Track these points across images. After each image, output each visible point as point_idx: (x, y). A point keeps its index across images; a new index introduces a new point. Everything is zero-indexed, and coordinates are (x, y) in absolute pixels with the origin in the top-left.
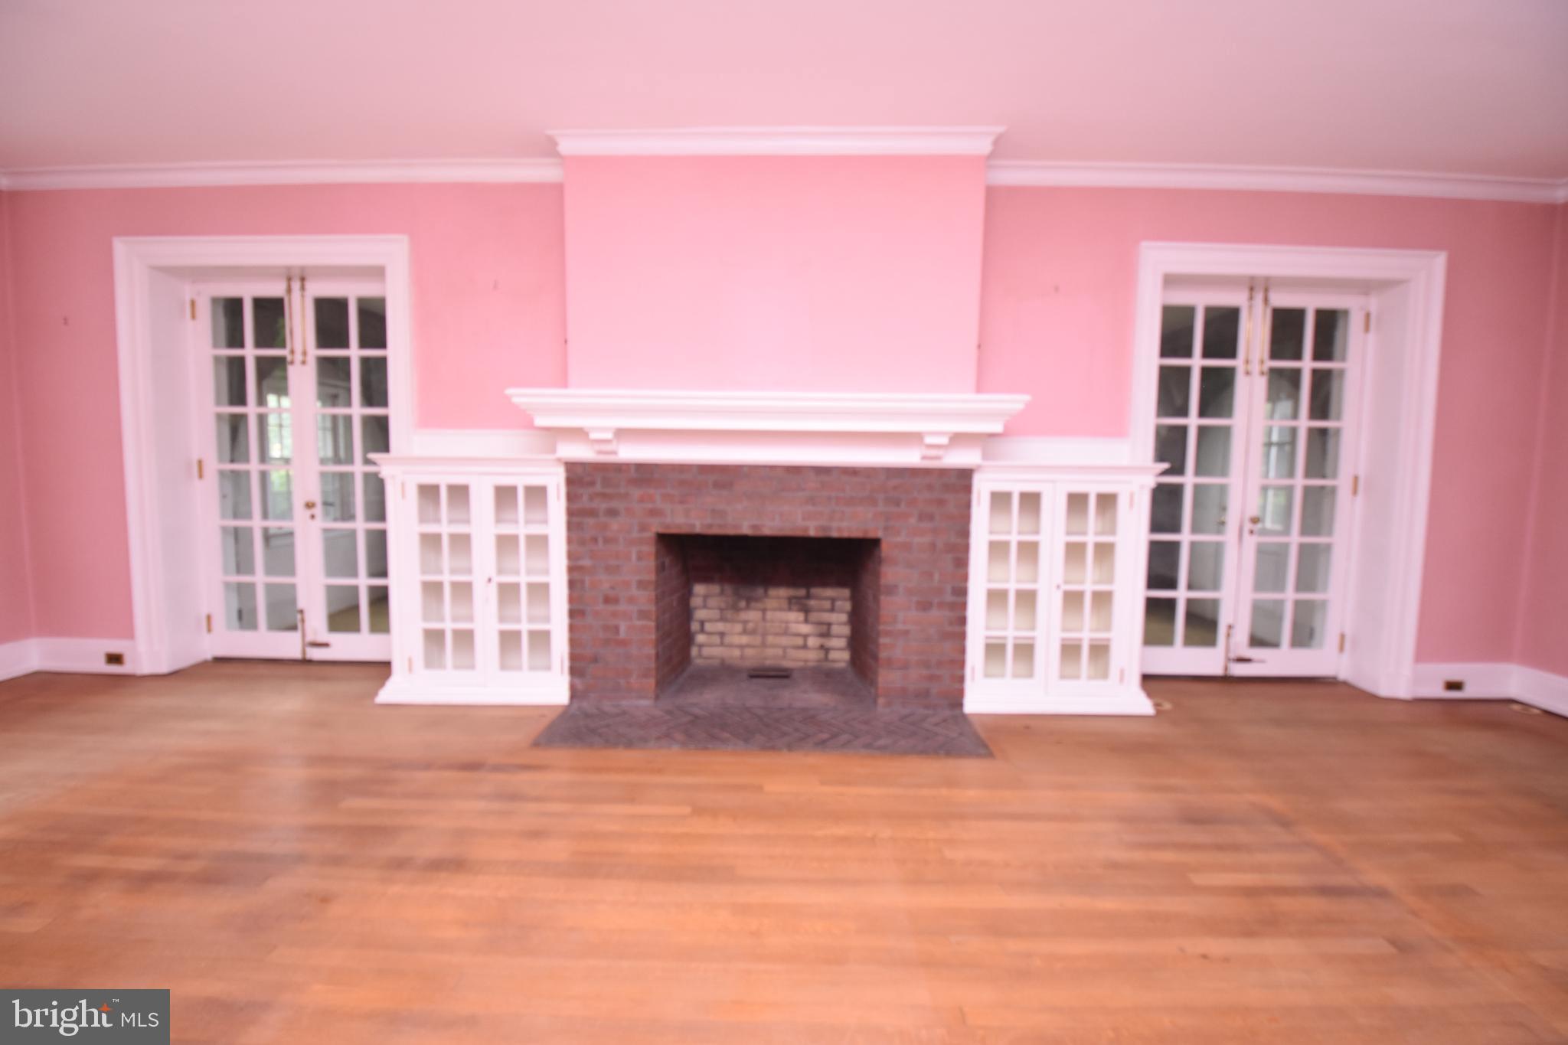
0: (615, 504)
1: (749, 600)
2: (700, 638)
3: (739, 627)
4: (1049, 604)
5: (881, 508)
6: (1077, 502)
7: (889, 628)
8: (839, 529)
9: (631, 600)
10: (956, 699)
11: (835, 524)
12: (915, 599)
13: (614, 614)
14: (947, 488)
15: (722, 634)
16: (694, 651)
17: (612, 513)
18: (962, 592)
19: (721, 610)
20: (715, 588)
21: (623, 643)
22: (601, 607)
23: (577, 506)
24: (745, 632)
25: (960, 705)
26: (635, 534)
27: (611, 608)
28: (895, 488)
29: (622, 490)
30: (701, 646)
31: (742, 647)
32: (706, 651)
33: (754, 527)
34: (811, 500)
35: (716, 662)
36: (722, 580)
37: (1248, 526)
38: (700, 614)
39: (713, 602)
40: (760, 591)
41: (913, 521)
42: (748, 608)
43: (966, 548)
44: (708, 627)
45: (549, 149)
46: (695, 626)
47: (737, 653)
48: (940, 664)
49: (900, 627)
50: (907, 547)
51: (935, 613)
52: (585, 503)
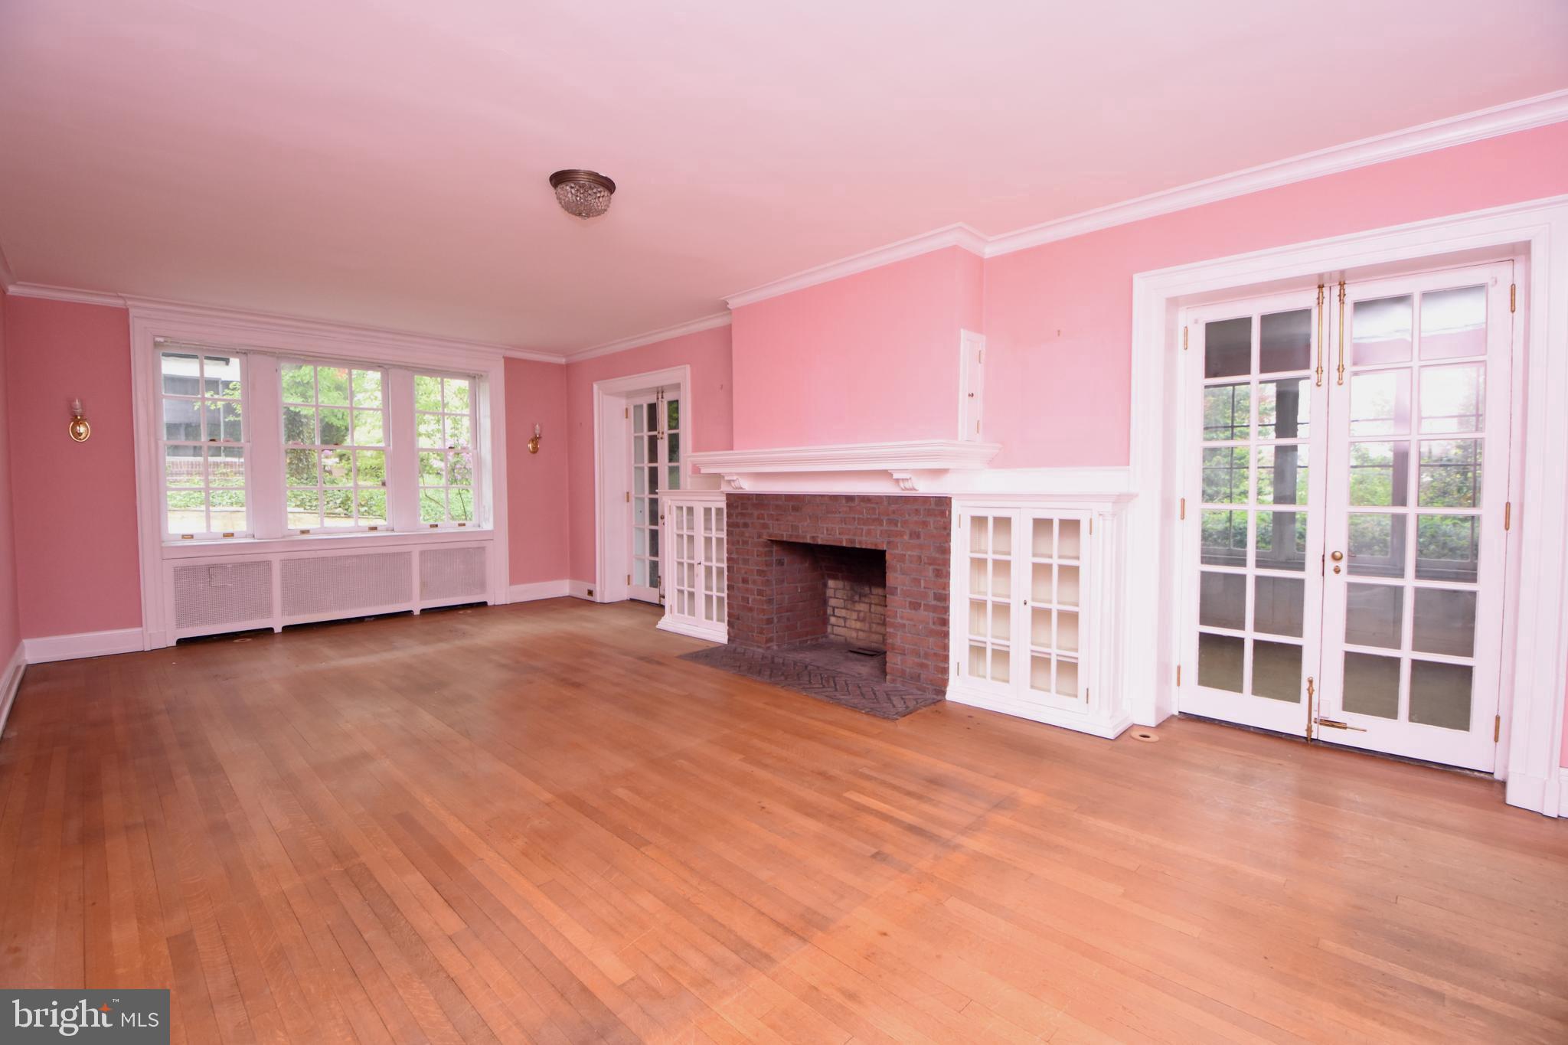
0: (748, 520)
1: (861, 595)
2: (833, 620)
3: (854, 616)
4: (1021, 617)
5: (885, 527)
6: (1042, 525)
7: (892, 620)
8: (860, 543)
9: (754, 582)
10: (941, 689)
11: (857, 539)
12: (909, 599)
13: (747, 590)
14: (930, 513)
15: (845, 619)
16: (829, 629)
17: (746, 525)
18: (943, 598)
19: (845, 600)
20: (840, 584)
21: (751, 609)
22: (741, 585)
23: (731, 521)
24: (858, 620)
25: (944, 693)
26: (756, 540)
27: (745, 586)
28: (894, 512)
29: (749, 511)
30: (833, 625)
31: (857, 630)
32: (837, 630)
33: (813, 538)
34: (844, 521)
35: (842, 639)
36: (844, 578)
37: (1330, 565)
38: (832, 602)
39: (840, 594)
40: (867, 589)
41: (906, 537)
42: (860, 601)
43: (946, 563)
44: (837, 612)
45: (724, 307)
46: (829, 611)
47: (854, 634)
48: (926, 655)
49: (899, 620)
50: (902, 558)
51: (922, 613)
52: (734, 519)
